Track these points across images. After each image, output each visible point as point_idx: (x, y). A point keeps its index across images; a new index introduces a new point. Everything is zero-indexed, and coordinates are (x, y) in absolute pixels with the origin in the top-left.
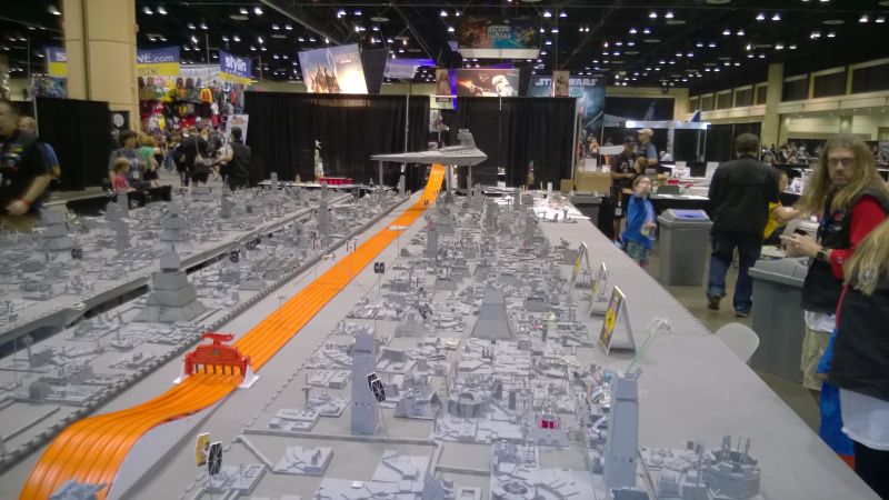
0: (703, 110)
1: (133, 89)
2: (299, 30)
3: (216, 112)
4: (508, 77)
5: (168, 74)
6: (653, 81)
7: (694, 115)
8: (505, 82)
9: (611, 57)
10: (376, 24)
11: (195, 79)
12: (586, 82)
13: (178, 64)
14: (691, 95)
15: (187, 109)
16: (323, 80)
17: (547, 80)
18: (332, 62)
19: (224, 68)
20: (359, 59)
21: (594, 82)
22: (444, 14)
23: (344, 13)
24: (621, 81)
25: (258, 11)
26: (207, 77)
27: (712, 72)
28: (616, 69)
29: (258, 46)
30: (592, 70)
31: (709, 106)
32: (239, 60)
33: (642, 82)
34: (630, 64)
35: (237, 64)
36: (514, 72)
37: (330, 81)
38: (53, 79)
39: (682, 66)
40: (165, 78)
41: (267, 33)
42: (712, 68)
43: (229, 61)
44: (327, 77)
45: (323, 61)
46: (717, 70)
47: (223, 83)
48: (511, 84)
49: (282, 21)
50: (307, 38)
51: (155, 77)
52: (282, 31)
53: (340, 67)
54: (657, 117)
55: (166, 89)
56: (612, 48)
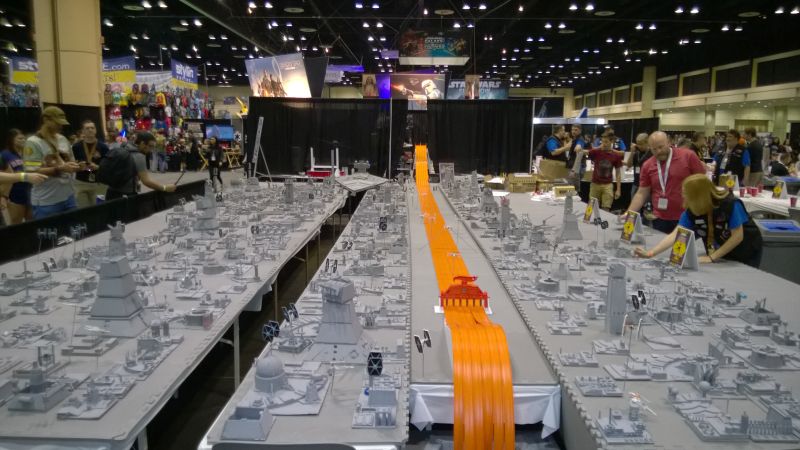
1: (100, 95)
2: (233, 39)
3: (169, 115)
4: (435, 82)
5: (125, 81)
6: (543, 82)
7: (582, 111)
8: (433, 85)
9: (509, 62)
10: (305, 34)
11: (149, 84)
12: (492, 84)
13: (134, 72)
14: (575, 94)
16: (269, 85)
17: (457, 83)
20: (302, 66)
21: (498, 83)
22: (366, 25)
23: (275, 24)
24: (515, 83)
25: (198, 23)
26: (161, 82)
27: (595, 74)
28: (511, 72)
29: (193, 54)
30: (491, 74)
31: (592, 103)
32: (188, 68)
33: (534, 84)
34: (523, 68)
35: (185, 71)
36: (440, 77)
39: (569, 70)
40: (123, 84)
43: (179, 68)
44: (273, 82)
46: (599, 73)
47: (175, 88)
48: (438, 87)
49: (218, 31)
50: (239, 47)
51: (112, 84)
52: (218, 40)
53: (285, 73)
55: (124, 95)
56: (510, 54)
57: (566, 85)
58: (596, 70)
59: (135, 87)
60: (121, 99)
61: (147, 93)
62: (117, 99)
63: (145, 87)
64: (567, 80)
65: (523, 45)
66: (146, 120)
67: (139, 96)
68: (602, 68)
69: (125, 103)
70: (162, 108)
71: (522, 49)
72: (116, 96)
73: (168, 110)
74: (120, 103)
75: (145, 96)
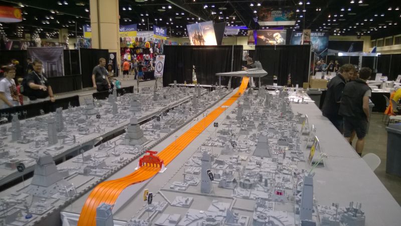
0: (378, 46)
1: (118, 43)
2: (187, 14)
3: (152, 52)
4: (281, 34)
5: (132, 36)
6: (353, 33)
7: (372, 49)
8: (279, 36)
9: (332, 22)
10: (221, 11)
11: (143, 38)
12: (319, 34)
13: (136, 32)
14: (372, 39)
15: (140, 51)
16: (197, 37)
17: (300, 34)
18: (201, 29)
19: (155, 33)
20: (213, 27)
21: (323, 34)
22: (252, 5)
23: (206, 6)
24: (337, 33)
25: (170, 7)
26: (148, 37)
27: (383, 28)
28: (334, 27)
29: (170, 22)
30: (322, 28)
31: (381, 44)
32: (162, 29)
33: (347, 33)
34: (341, 25)
35: (160, 31)
36: (284, 31)
37: (200, 38)
38: (86, 39)
39: (367, 26)
40: (131, 37)
41: (173, 16)
42: (383, 26)
43: (157, 29)
44: (199, 36)
45: (197, 28)
46: (385, 27)
47: (155, 39)
48: (282, 37)
49: (180, 11)
50: (190, 18)
51: (127, 37)
52: (180, 15)
53: (205, 31)
54: (354, 50)
55: (131, 43)
56: (332, 18)
57: (366, 34)
58: (384, 26)
59: (137, 39)
60: (130, 45)
61: (142, 41)
62: (128, 45)
63: (141, 39)
64: (367, 32)
65: (339, 13)
66: (141, 54)
67: (138, 43)
68: (387, 24)
69: (132, 47)
70: (149, 49)
71: (339, 15)
72: (128, 43)
73: (151, 50)
74: (130, 47)
75: (141, 43)
